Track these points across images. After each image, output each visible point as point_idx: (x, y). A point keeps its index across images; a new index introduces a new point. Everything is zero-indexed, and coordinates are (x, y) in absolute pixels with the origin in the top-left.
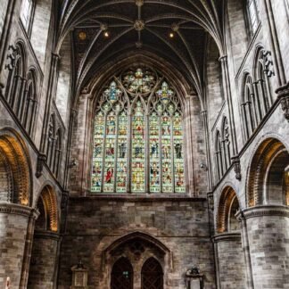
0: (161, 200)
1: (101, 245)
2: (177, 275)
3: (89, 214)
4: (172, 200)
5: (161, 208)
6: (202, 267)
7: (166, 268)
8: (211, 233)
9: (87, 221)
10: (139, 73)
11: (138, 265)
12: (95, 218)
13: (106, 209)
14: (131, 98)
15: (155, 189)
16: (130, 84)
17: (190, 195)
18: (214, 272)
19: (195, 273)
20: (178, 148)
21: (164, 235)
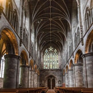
0: (55, 70)
1: (46, 77)
2: (57, 81)
3: (44, 72)
4: (56, 70)
5: (55, 71)
6: (61, 80)
7: (55, 80)
8: (62, 75)
9: (43, 73)
10: (51, 47)
11: (51, 80)
12: (45, 73)
13: (46, 71)
14: (50, 52)
15: (54, 68)
16: (49, 49)
17: (59, 69)
18: (63, 81)
19: (60, 81)
20: (58, 61)
21: (55, 75)
